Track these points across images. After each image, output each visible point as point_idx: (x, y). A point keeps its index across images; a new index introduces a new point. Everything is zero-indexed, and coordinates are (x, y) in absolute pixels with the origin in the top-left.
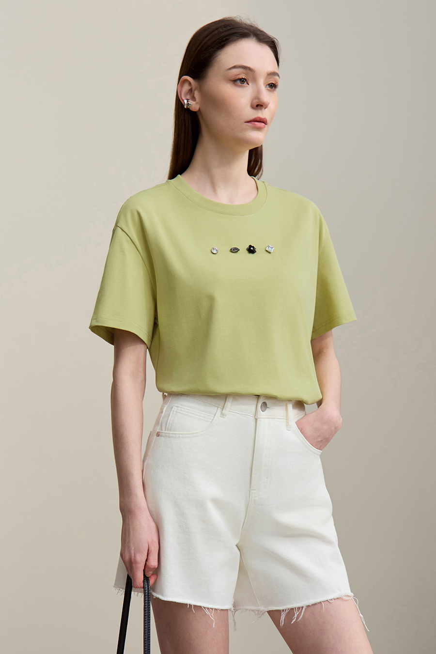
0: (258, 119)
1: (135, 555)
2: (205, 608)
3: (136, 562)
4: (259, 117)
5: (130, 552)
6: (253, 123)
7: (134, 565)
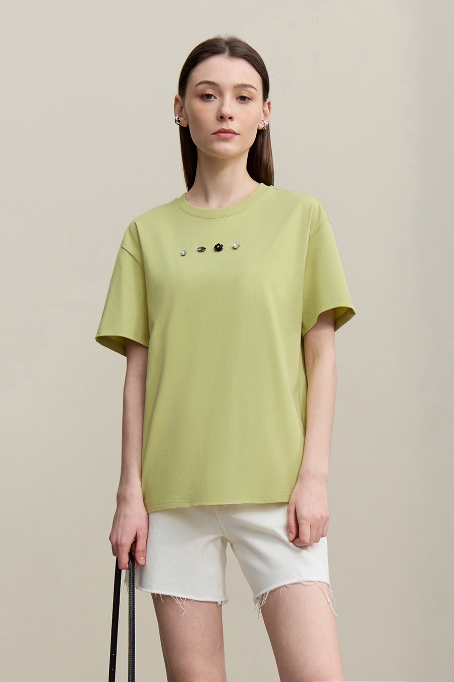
0: (222, 131)
1: (121, 538)
2: (175, 597)
3: (122, 545)
4: (223, 129)
5: (117, 537)
6: (218, 134)
7: (120, 548)
